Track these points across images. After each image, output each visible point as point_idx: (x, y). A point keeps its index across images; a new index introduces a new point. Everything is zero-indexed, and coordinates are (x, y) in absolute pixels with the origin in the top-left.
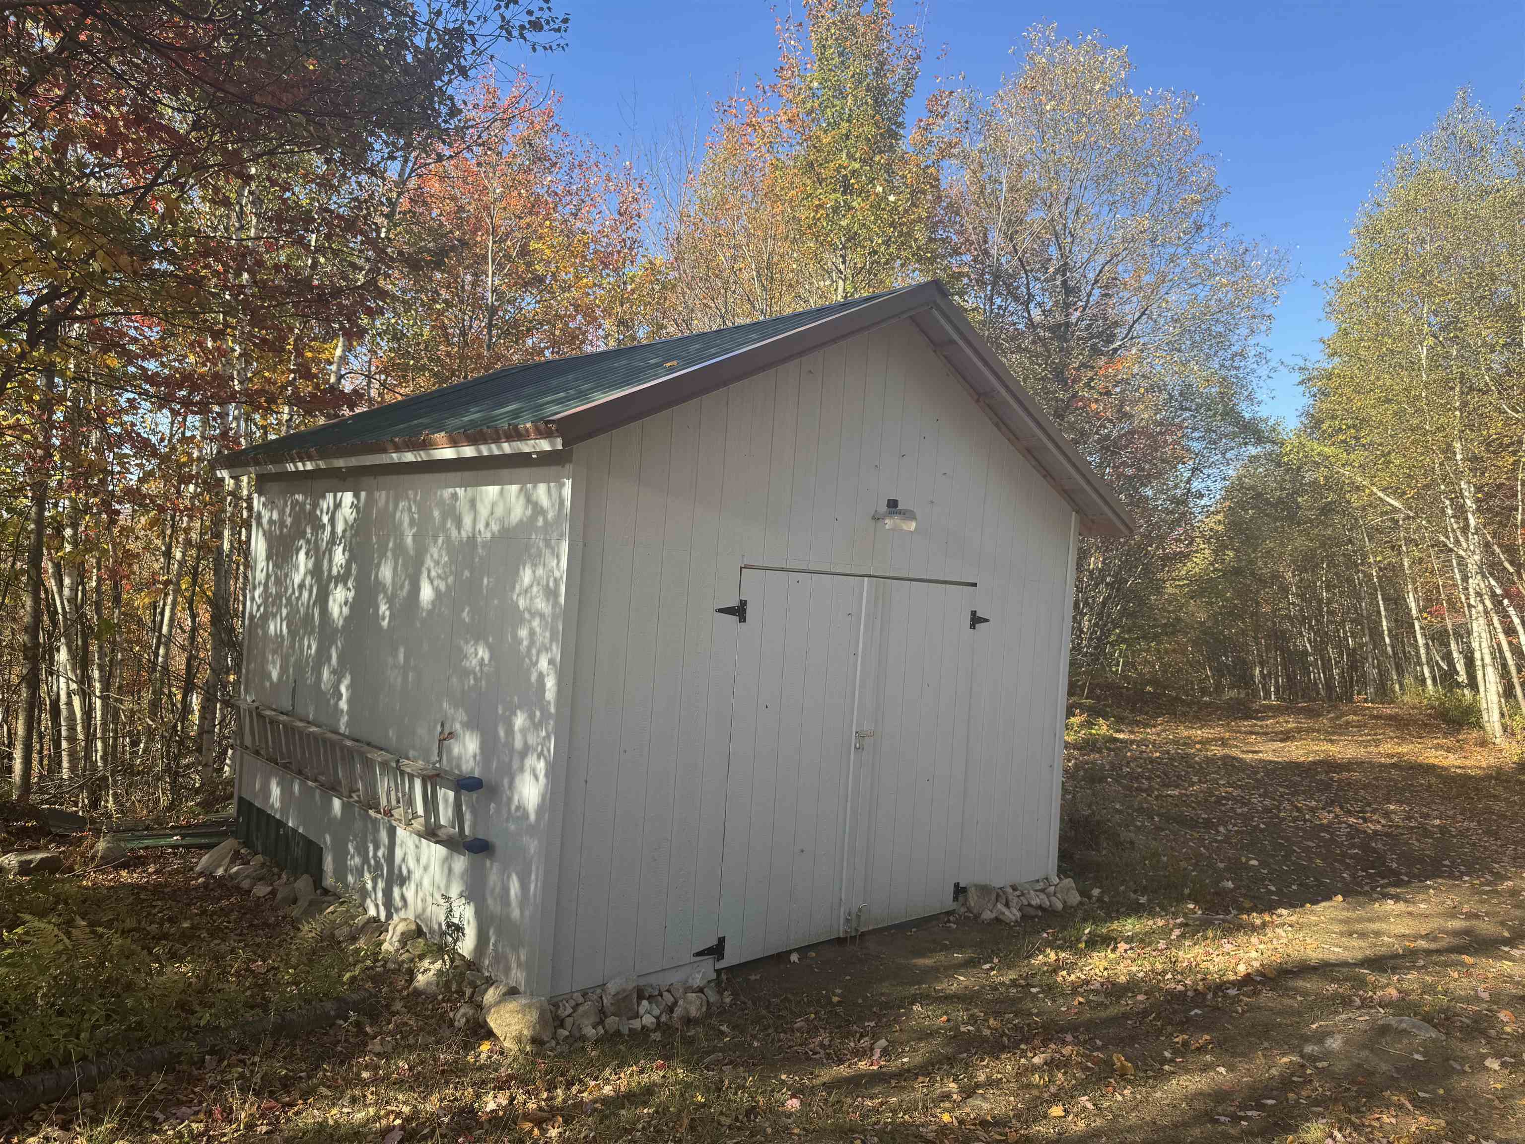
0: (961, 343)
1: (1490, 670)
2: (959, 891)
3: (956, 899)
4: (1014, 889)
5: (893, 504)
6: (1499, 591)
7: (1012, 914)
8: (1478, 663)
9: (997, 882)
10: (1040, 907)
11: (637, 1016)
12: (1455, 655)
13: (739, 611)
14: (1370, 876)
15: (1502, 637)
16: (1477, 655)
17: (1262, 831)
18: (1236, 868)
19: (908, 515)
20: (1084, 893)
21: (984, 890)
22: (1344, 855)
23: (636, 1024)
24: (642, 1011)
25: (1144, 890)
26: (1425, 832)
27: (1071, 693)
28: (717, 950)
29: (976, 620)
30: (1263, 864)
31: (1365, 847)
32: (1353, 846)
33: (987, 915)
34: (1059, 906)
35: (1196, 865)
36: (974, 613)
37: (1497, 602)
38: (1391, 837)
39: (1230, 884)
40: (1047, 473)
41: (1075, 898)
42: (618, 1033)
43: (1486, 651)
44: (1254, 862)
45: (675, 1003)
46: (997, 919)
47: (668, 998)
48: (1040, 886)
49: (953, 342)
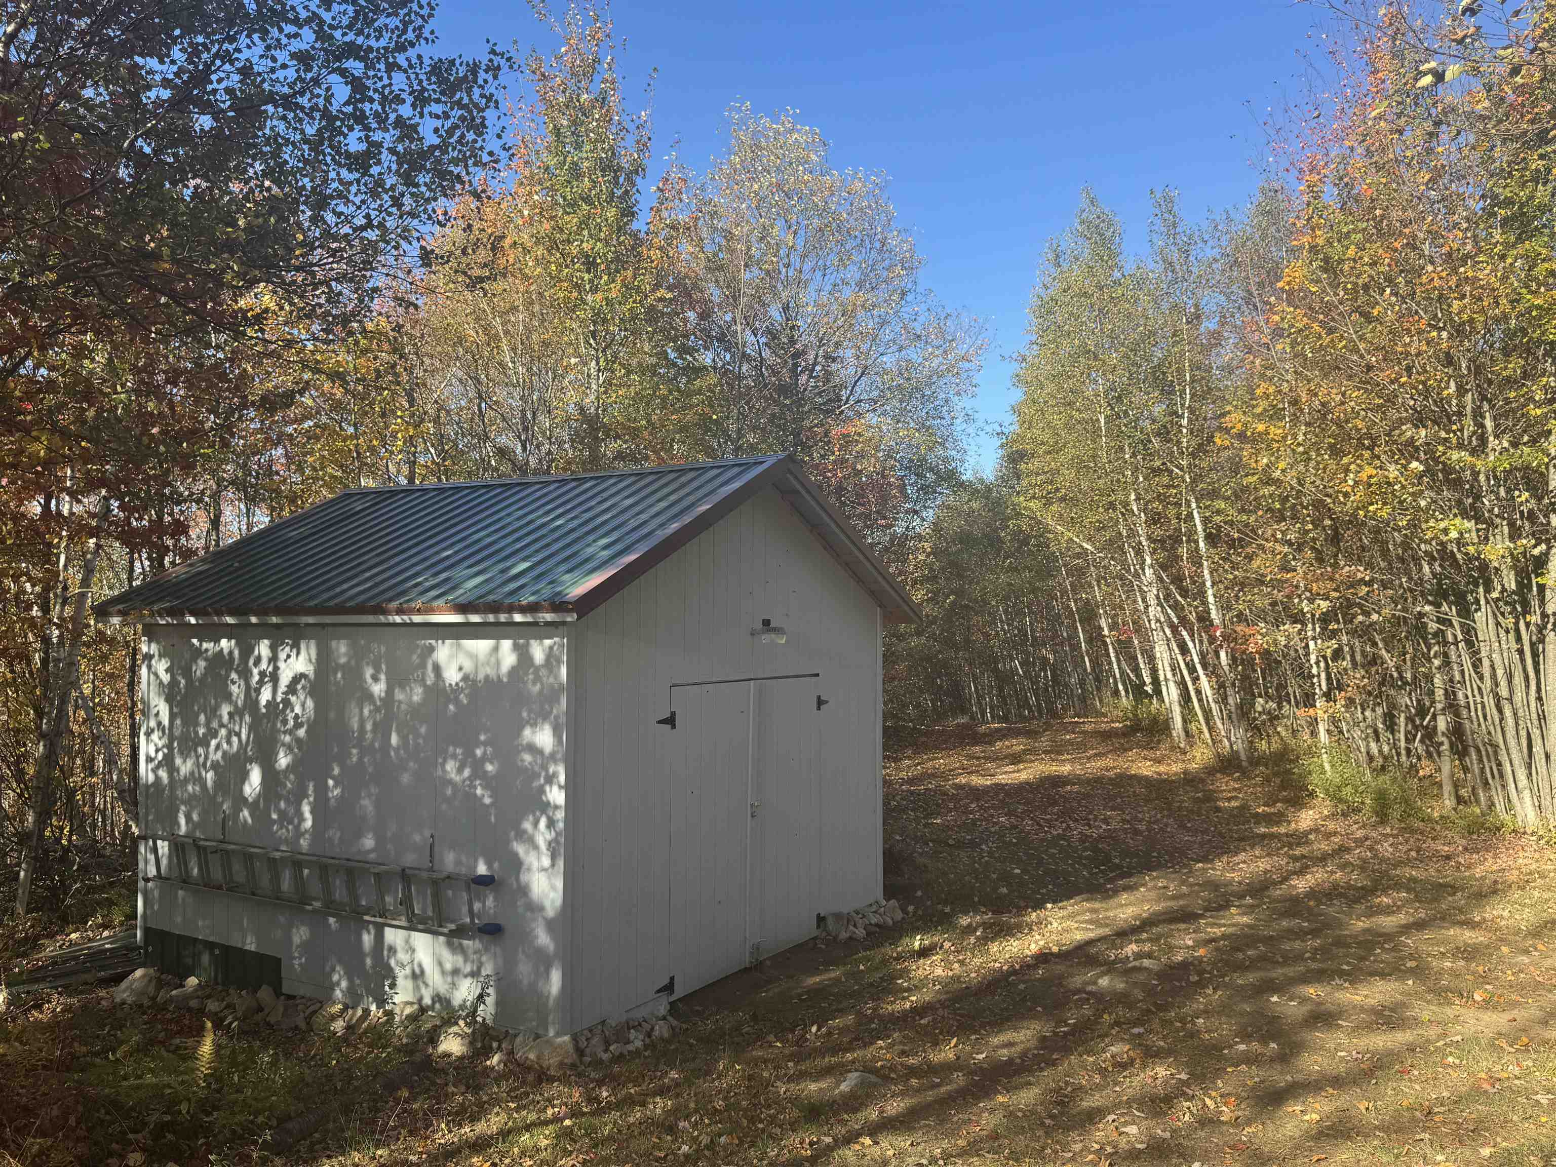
0: (803, 492)
1: (1172, 685)
2: (821, 920)
3: (818, 927)
4: (857, 913)
5: (766, 623)
6: (1175, 620)
7: (860, 932)
8: (1162, 678)
9: (846, 908)
10: (877, 925)
11: (628, 1042)
12: (1142, 666)
13: (670, 721)
14: (1101, 871)
15: (1180, 658)
16: (1161, 672)
17: (1015, 844)
18: (1006, 878)
19: (778, 631)
20: (904, 910)
21: (838, 916)
22: (1080, 857)
23: (631, 1047)
24: (632, 1037)
25: (946, 903)
26: (1136, 832)
27: (884, 750)
28: (669, 988)
29: (820, 703)
30: (1024, 871)
31: (1096, 850)
32: (1085, 849)
33: (844, 935)
34: (890, 922)
35: (976, 878)
36: (819, 697)
37: (1174, 629)
38: (1110, 836)
39: (1004, 890)
40: (860, 580)
41: (899, 915)
42: (621, 1055)
43: (1168, 669)
44: (1017, 871)
45: (652, 1029)
46: (851, 938)
47: (647, 1027)
48: (874, 908)
49: (798, 492)
